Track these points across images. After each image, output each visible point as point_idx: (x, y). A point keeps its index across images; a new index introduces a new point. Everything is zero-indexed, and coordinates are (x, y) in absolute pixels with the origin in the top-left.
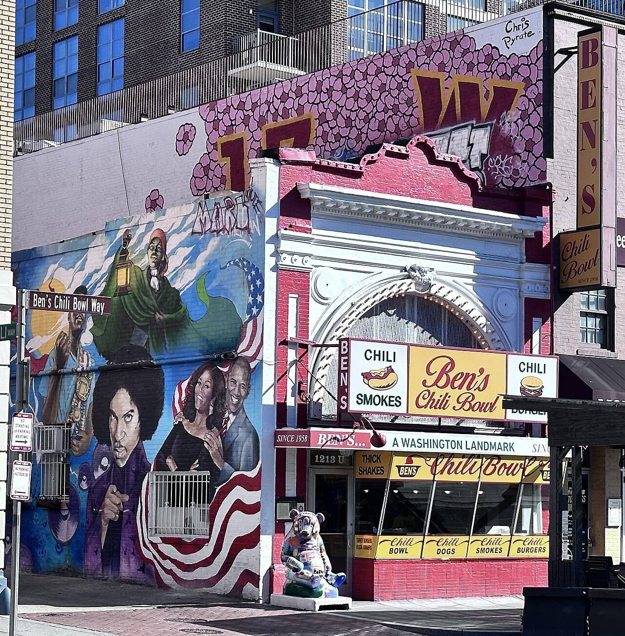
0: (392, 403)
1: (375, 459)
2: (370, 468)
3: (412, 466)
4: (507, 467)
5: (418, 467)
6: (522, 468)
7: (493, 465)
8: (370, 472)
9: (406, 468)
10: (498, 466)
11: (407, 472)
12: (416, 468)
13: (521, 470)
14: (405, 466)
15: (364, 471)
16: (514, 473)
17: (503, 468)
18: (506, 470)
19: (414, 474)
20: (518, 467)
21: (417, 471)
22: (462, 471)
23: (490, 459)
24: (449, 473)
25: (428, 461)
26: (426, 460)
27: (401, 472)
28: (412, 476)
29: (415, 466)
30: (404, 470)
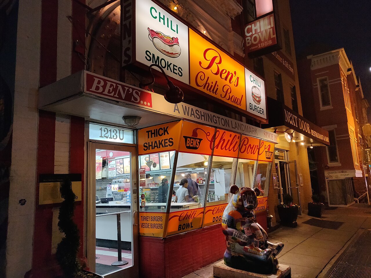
1: (161, 132)
2: (156, 142)
3: (196, 139)
5: (201, 140)
7: (245, 145)
8: (157, 146)
9: (192, 140)
10: (247, 146)
11: (192, 144)
12: (199, 141)
13: (258, 150)
14: (190, 138)
15: (149, 146)
17: (249, 148)
18: (251, 149)
19: (197, 147)
20: (256, 148)
21: (199, 143)
22: (229, 148)
23: (244, 140)
24: (222, 149)
25: (209, 136)
26: (207, 135)
27: (187, 143)
28: (196, 148)
29: (198, 139)
30: (190, 142)
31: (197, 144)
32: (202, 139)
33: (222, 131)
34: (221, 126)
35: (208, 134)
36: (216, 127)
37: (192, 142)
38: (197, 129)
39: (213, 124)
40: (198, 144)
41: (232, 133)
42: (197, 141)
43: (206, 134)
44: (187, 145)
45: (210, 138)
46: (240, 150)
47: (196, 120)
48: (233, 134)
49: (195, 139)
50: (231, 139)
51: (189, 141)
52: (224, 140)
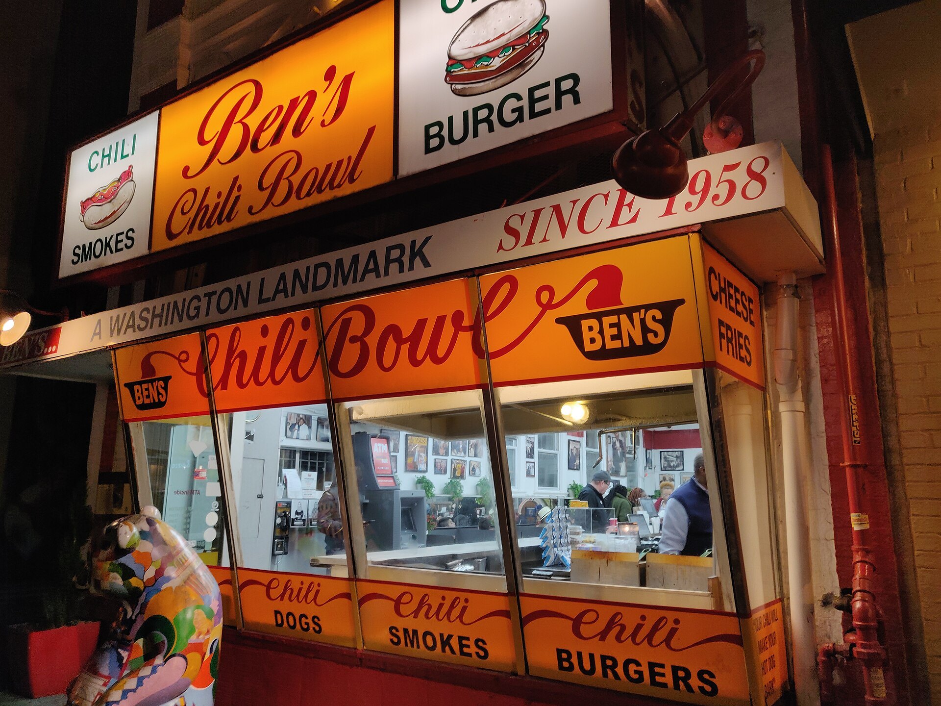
0: (120, 246)
3: (154, 380)
4: (405, 335)
5: (166, 380)
6: (465, 329)
7: (354, 340)
9: (145, 386)
10: (372, 341)
11: (148, 397)
12: (161, 383)
13: (465, 338)
14: (140, 383)
16: (441, 353)
17: (391, 344)
18: (405, 348)
19: (163, 400)
20: (448, 329)
21: (165, 388)
22: (272, 374)
23: (340, 320)
24: (241, 385)
25: (185, 361)
26: (180, 361)
27: (137, 398)
28: (161, 404)
29: (159, 379)
30: (142, 393)
31: (159, 393)
32: (170, 377)
33: (224, 333)
34: (215, 316)
35: (184, 357)
36: (202, 328)
37: (146, 393)
38: (149, 356)
39: (187, 324)
40: (162, 391)
41: (268, 320)
42: (157, 387)
43: (178, 359)
44: (139, 402)
45: (192, 365)
46: (332, 366)
47: (139, 335)
48: (275, 323)
49: (152, 381)
50: (270, 342)
51: (138, 391)
52: (243, 356)
